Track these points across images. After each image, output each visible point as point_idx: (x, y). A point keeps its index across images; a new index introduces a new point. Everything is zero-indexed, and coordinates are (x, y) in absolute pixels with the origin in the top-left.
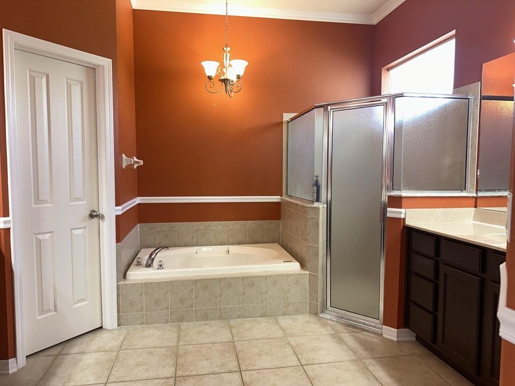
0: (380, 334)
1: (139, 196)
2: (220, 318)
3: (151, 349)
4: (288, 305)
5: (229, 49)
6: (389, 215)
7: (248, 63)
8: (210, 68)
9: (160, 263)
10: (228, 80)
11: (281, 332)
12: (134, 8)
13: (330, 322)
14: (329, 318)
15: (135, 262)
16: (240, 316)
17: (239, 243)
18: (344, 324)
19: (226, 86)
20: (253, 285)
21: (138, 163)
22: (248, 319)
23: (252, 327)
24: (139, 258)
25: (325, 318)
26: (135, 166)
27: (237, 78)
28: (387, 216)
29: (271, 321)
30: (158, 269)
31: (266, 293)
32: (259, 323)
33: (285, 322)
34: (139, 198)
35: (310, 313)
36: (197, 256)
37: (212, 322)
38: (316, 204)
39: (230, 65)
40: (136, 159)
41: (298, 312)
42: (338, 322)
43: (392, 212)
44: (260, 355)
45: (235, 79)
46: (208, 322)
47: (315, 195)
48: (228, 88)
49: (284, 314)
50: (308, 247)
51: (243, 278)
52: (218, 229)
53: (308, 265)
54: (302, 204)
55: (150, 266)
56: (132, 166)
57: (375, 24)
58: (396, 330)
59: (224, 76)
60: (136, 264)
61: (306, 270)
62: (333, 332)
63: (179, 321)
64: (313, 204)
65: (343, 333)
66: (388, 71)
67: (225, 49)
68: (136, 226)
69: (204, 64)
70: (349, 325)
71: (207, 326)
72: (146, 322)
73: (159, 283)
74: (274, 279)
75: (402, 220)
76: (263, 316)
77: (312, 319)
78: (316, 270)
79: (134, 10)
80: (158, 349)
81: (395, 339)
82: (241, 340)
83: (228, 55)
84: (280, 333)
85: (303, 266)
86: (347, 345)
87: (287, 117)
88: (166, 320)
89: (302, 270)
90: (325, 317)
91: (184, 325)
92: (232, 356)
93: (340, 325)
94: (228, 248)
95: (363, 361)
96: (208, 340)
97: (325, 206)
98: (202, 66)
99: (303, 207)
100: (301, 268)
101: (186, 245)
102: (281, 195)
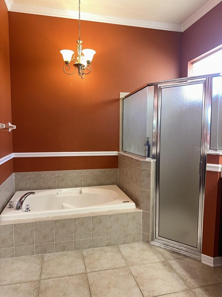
0: (199, 260)
1: (14, 152)
2: (75, 249)
3: (17, 285)
4: (127, 236)
5: (81, 42)
6: (207, 169)
7: (96, 52)
8: (67, 55)
9: (27, 207)
10: (80, 65)
11: (123, 261)
12: (9, 10)
13: (159, 249)
14: (158, 245)
15: (8, 205)
16: (90, 246)
17: (89, 185)
18: (170, 250)
19: (79, 69)
20: (101, 222)
21: (12, 127)
22: (97, 248)
23: (101, 256)
24: (11, 202)
25: (155, 246)
26: (10, 130)
27: (88, 63)
28: (207, 170)
29: (115, 250)
30: (26, 211)
31: (110, 228)
32: (106, 252)
33: (126, 250)
34: (13, 154)
35: (143, 241)
36: (58, 196)
37: (69, 252)
38: (148, 159)
39: (82, 54)
40: (10, 124)
41: (134, 240)
42: (165, 249)
43: (210, 167)
44: (109, 288)
45: (85, 64)
46: (66, 252)
47: (147, 152)
48: (80, 71)
49: (124, 243)
50: (142, 192)
51: (93, 218)
52: (74, 176)
53: (142, 205)
54: (136, 158)
55: (19, 208)
56: (8, 130)
57: (183, 32)
58: (213, 258)
59: (77, 62)
60: (9, 206)
61: (140, 209)
62: (164, 260)
63: (43, 253)
64: (145, 159)
65: (171, 260)
66: (192, 64)
67: (78, 41)
68: (13, 174)
69: (62, 52)
70: (174, 252)
71: (65, 257)
72: (16, 255)
73: (26, 224)
74: (117, 217)
75: (219, 173)
76: (108, 245)
77: (145, 246)
78: (148, 209)
79: (9, 12)
80: (23, 284)
81: (212, 265)
82: (92, 271)
83: (81, 46)
84: (122, 263)
85: (137, 205)
86: (177, 273)
87: (123, 95)
88: (32, 252)
89: (137, 209)
90: (155, 244)
91: (47, 256)
92: (85, 290)
93: (167, 252)
94: (81, 189)
95: (193, 290)
96: (65, 273)
97: (155, 160)
98: (61, 53)
99: (137, 161)
100: (136, 207)
101: (50, 188)
102: (119, 151)
